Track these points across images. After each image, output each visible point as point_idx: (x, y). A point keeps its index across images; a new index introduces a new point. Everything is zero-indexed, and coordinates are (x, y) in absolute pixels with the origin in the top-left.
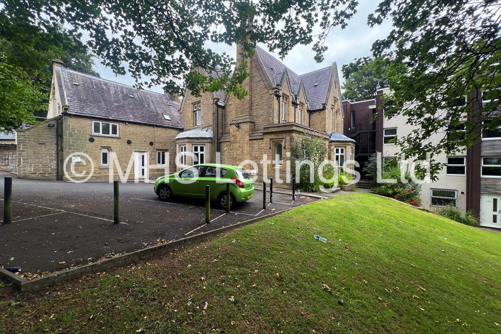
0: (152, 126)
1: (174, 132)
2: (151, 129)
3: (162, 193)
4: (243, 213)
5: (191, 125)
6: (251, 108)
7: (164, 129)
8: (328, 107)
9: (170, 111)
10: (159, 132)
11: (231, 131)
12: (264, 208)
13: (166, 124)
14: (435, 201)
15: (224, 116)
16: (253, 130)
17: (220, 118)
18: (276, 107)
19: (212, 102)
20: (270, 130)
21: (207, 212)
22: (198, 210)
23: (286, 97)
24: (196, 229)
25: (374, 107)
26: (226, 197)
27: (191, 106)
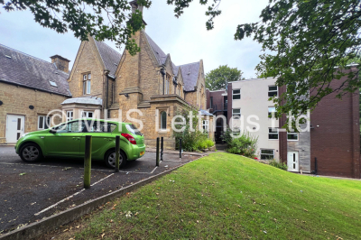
0: (34, 89)
1: (59, 98)
2: (33, 92)
3: (26, 153)
4: (136, 171)
5: (80, 94)
6: (139, 81)
7: (49, 95)
8: (198, 90)
9: (57, 79)
10: (43, 96)
11: (120, 100)
12: (157, 165)
13: (52, 90)
14: (263, 157)
15: (114, 87)
16: (141, 99)
17: (110, 88)
18: (162, 82)
19: (102, 73)
20: (156, 100)
21: (87, 172)
22: (76, 171)
23: (169, 76)
24: (63, 201)
25: (226, 94)
26: (115, 155)
27: (81, 76)
